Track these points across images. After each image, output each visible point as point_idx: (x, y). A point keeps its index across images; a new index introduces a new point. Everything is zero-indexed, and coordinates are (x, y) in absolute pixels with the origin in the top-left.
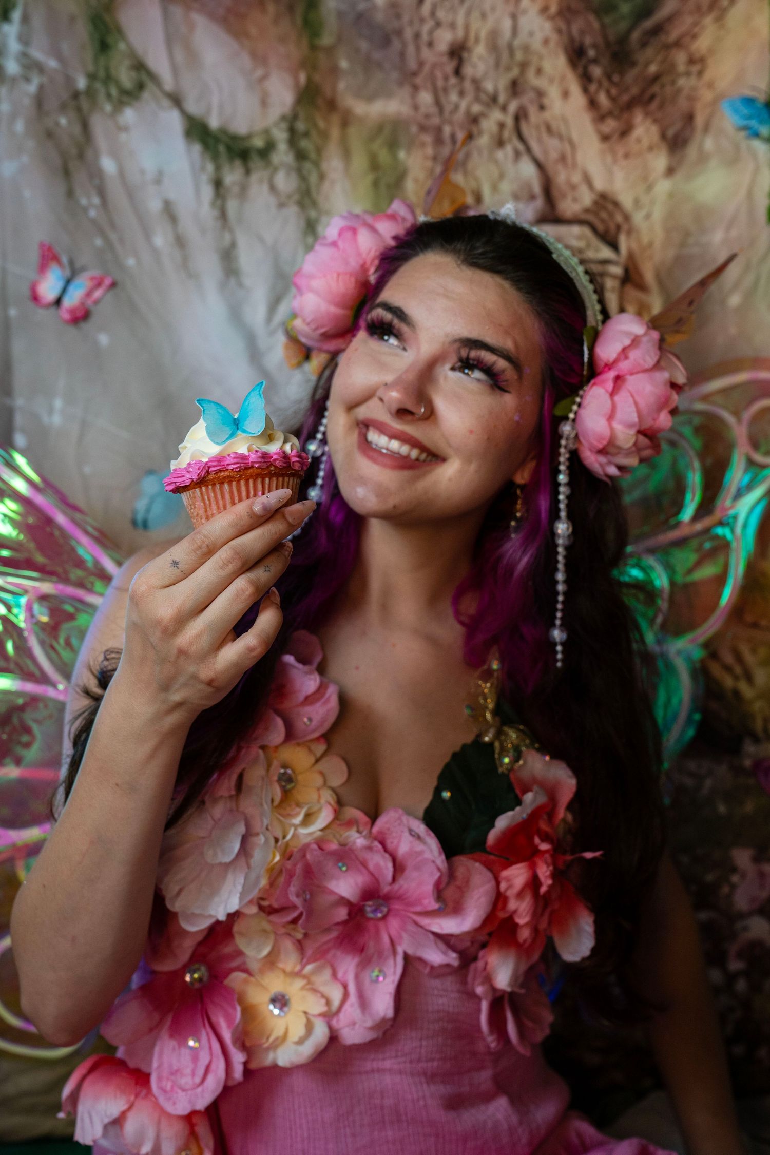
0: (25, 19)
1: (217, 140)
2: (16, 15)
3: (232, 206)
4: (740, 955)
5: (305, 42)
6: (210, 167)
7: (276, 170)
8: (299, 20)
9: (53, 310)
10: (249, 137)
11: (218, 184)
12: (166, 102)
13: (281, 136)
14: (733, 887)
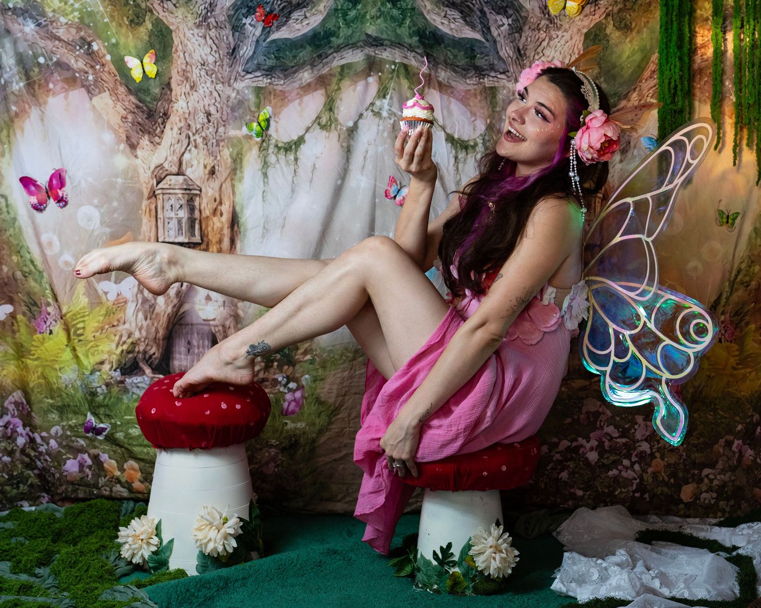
0: (391, 98)
1: (457, 142)
2: (388, 97)
3: (460, 166)
4: (636, 456)
5: (490, 109)
6: (454, 152)
7: (477, 153)
8: (489, 102)
9: (393, 200)
10: (468, 141)
11: (456, 158)
12: (440, 129)
13: (480, 141)
14: (636, 430)
